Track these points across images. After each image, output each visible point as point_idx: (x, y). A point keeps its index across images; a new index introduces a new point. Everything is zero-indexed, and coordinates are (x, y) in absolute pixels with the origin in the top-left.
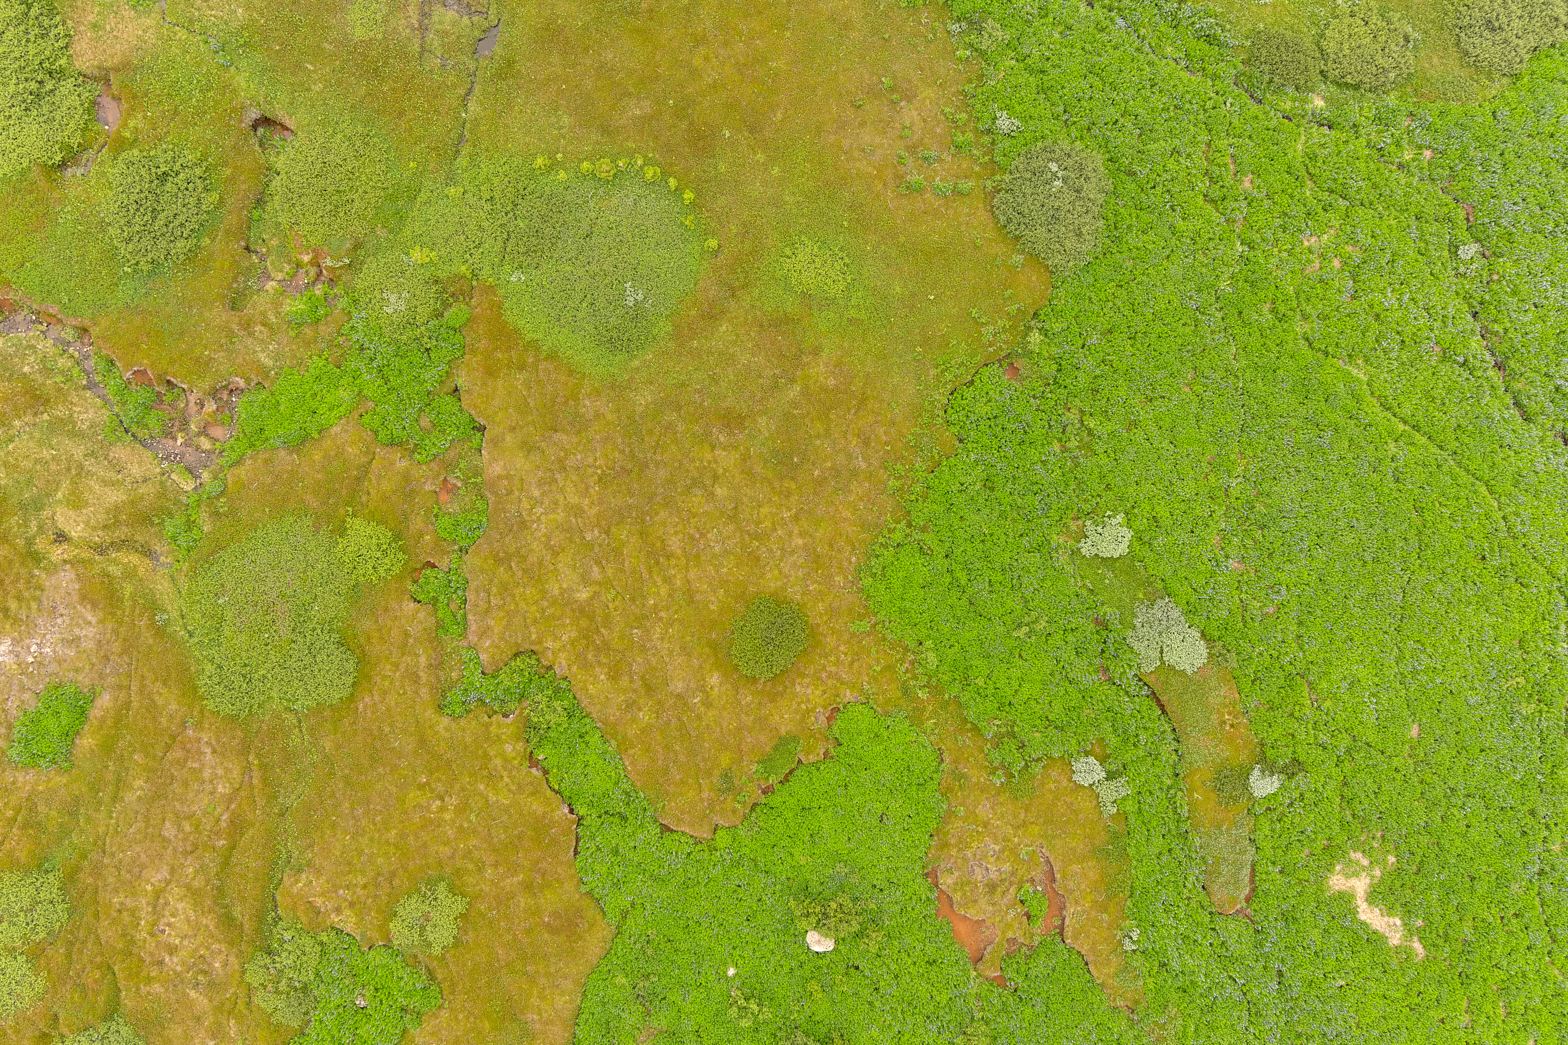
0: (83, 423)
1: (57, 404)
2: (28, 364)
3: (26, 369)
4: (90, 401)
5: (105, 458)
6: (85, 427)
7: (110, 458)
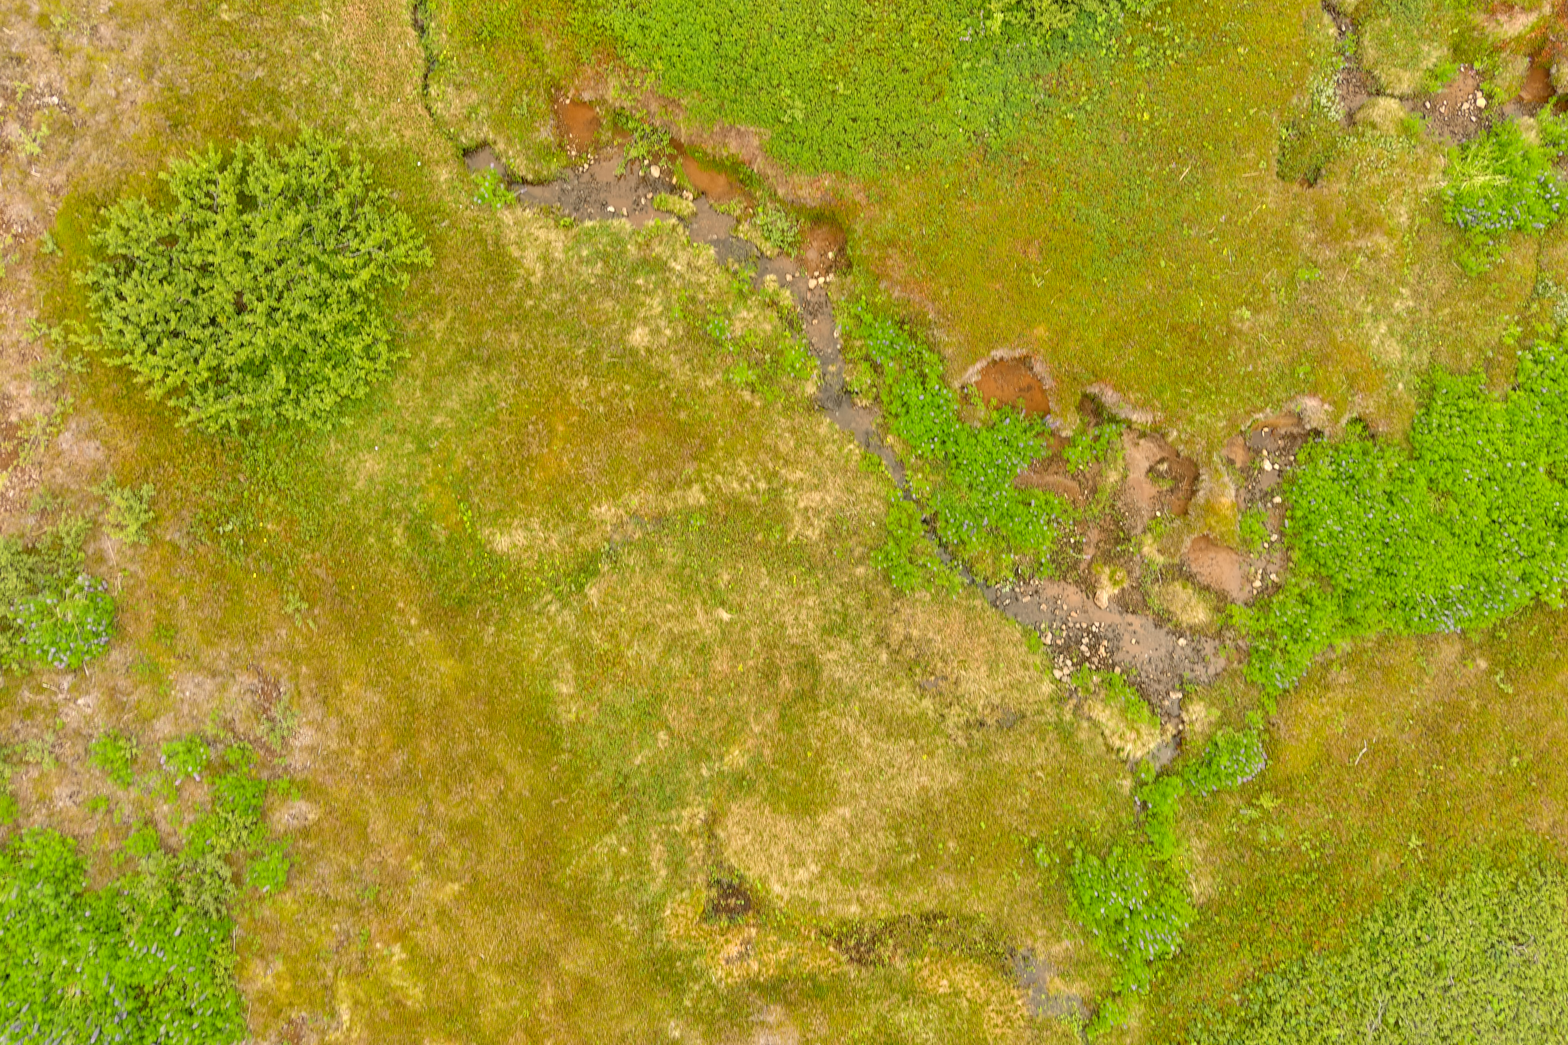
0: (809, 523)
1: (730, 455)
2: (645, 322)
3: (639, 337)
4: (830, 449)
5: (880, 641)
6: (813, 534)
7: (894, 641)
